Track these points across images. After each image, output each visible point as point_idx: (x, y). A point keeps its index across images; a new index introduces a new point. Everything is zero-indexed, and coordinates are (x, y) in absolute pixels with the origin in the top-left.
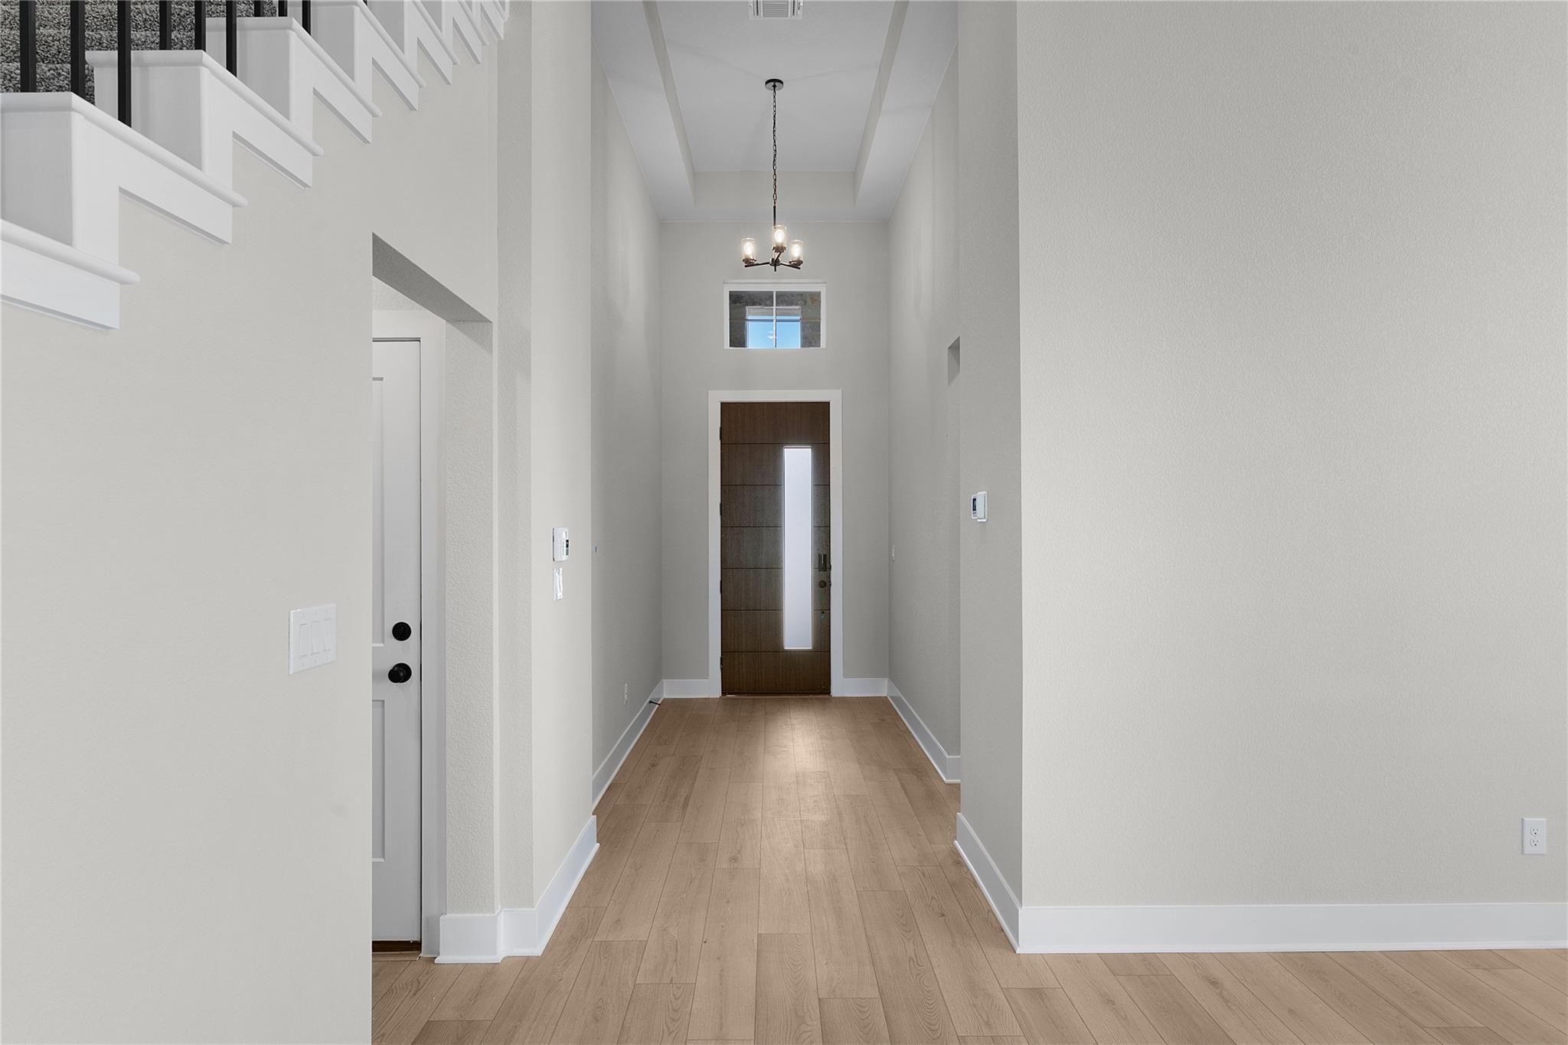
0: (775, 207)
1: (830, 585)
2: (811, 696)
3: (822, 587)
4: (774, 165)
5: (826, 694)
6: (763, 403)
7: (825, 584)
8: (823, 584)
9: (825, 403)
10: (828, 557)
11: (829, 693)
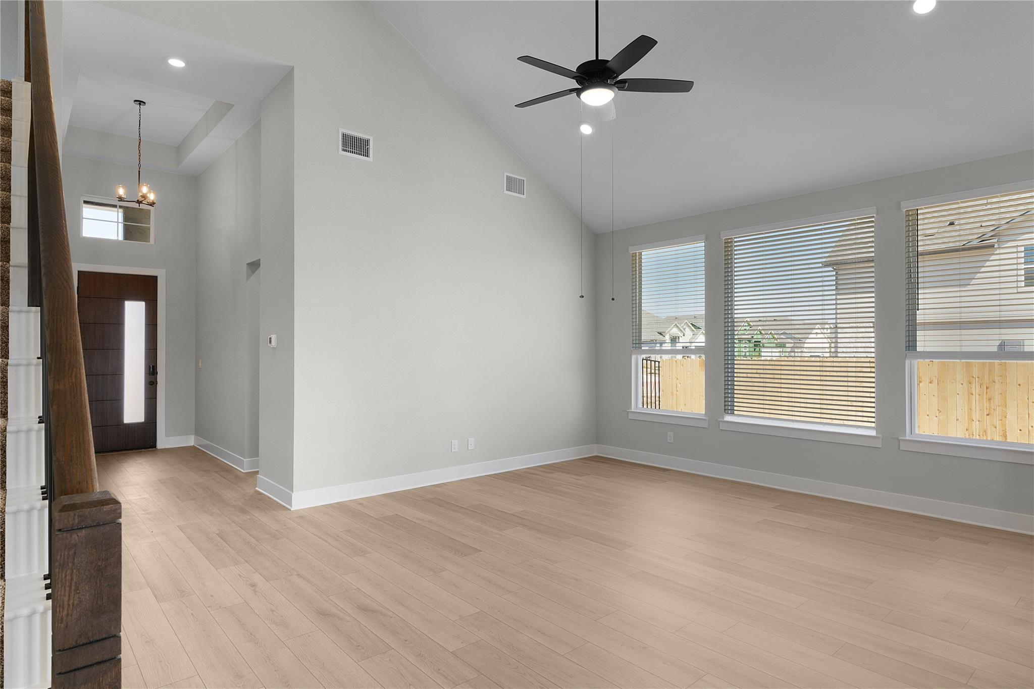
0: (139, 171)
1: (157, 383)
2: (143, 450)
3: (151, 385)
4: (139, 147)
5: (154, 447)
6: (110, 274)
7: (154, 383)
8: (152, 383)
9: (155, 276)
10: (155, 367)
11: (155, 447)
